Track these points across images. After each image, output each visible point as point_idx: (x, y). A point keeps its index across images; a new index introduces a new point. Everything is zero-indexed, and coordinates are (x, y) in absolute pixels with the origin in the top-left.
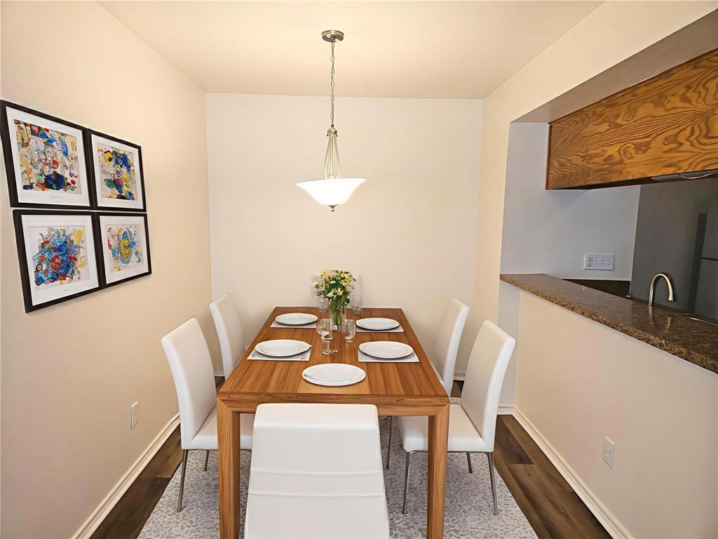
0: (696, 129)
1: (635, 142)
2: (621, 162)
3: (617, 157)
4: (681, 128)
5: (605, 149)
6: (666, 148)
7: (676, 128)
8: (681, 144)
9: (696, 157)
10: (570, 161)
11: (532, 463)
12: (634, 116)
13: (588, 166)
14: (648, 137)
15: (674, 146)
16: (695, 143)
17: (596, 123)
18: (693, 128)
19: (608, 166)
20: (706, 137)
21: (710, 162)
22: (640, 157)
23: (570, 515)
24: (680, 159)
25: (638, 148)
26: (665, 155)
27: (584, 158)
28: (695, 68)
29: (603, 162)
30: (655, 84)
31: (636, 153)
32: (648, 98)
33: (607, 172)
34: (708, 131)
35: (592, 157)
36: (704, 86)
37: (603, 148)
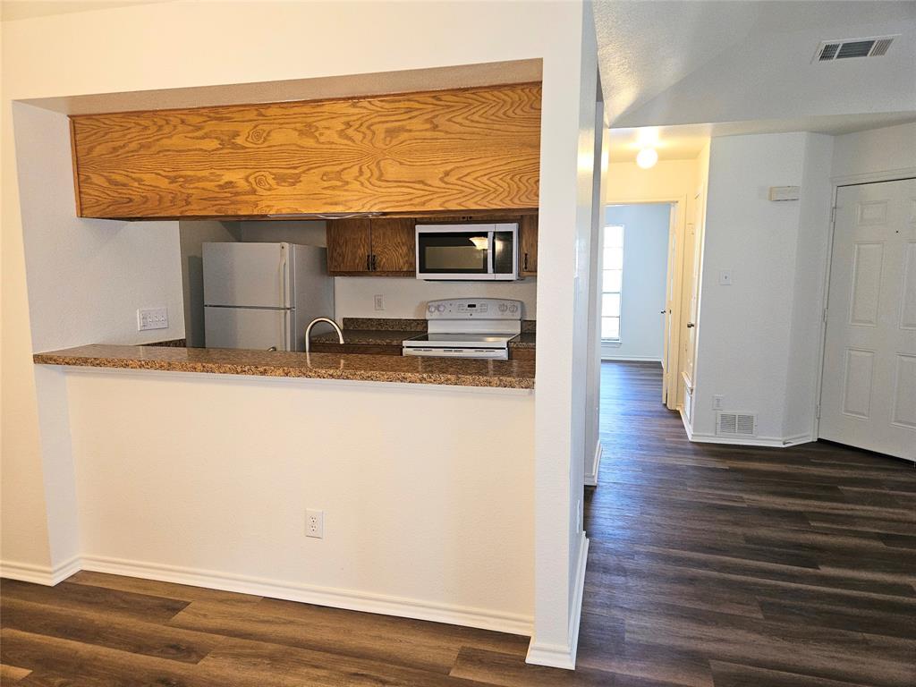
0: (365, 168)
1: (274, 171)
2: (254, 192)
3: (243, 185)
4: (346, 166)
5: (218, 172)
6: (326, 184)
7: (338, 164)
8: (347, 183)
9: (369, 199)
10: (139, 181)
11: (188, 604)
12: (265, 140)
13: (183, 191)
14: (295, 168)
15: (339, 183)
16: (367, 184)
17: (190, 135)
18: (361, 169)
19: (229, 195)
20: (379, 179)
21: (389, 205)
22: (285, 190)
23: (292, 619)
24: (349, 198)
25: (280, 179)
26: (324, 192)
27: (173, 180)
28: (354, 106)
29: (217, 189)
30: (296, 110)
31: (278, 184)
32: (287, 123)
33: (228, 202)
34: (381, 175)
35: (188, 180)
36: (368, 128)
37: (213, 171)
